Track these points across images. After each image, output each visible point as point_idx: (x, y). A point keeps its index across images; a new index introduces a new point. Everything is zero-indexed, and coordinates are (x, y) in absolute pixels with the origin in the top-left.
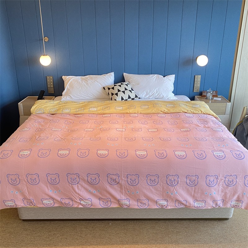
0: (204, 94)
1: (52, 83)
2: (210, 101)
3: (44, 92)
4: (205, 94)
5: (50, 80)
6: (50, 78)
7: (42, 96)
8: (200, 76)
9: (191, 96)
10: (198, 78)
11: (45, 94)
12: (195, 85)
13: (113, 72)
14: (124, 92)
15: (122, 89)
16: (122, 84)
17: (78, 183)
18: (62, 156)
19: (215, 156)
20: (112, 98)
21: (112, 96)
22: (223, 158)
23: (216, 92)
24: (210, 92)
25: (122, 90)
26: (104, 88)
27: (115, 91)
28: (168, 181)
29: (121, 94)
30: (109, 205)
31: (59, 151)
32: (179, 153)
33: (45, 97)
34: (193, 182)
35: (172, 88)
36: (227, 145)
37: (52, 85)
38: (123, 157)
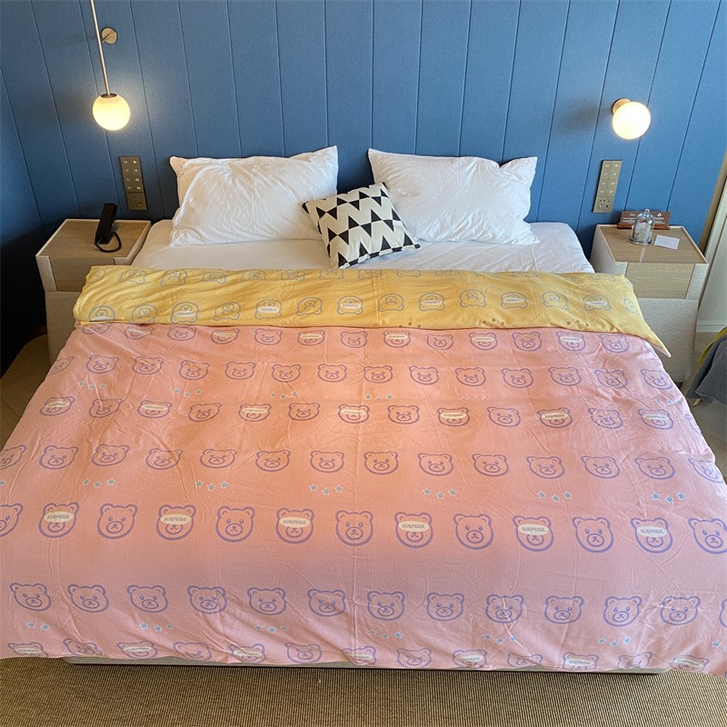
0: (625, 220)
1: (137, 180)
2: (644, 250)
3: (116, 207)
4: (631, 221)
5: (132, 169)
6: (130, 162)
7: (113, 222)
8: (617, 165)
9: (585, 223)
10: (613, 171)
11: (118, 211)
12: (600, 191)
13: (335, 147)
14: (367, 228)
15: (363, 217)
16: (362, 196)
17: (223, 609)
18: (171, 535)
19: (638, 541)
20: (329, 246)
21: (330, 240)
22: (664, 547)
23: (666, 216)
24: (645, 221)
25: (361, 222)
26: (304, 206)
27: (341, 225)
28: (490, 609)
29: (358, 235)
30: (315, 657)
31: (160, 516)
32: (529, 529)
33: (118, 221)
34: (566, 614)
35: (524, 206)
36: (680, 495)
37: (138, 184)
38: (356, 542)
